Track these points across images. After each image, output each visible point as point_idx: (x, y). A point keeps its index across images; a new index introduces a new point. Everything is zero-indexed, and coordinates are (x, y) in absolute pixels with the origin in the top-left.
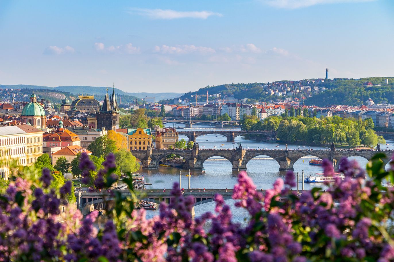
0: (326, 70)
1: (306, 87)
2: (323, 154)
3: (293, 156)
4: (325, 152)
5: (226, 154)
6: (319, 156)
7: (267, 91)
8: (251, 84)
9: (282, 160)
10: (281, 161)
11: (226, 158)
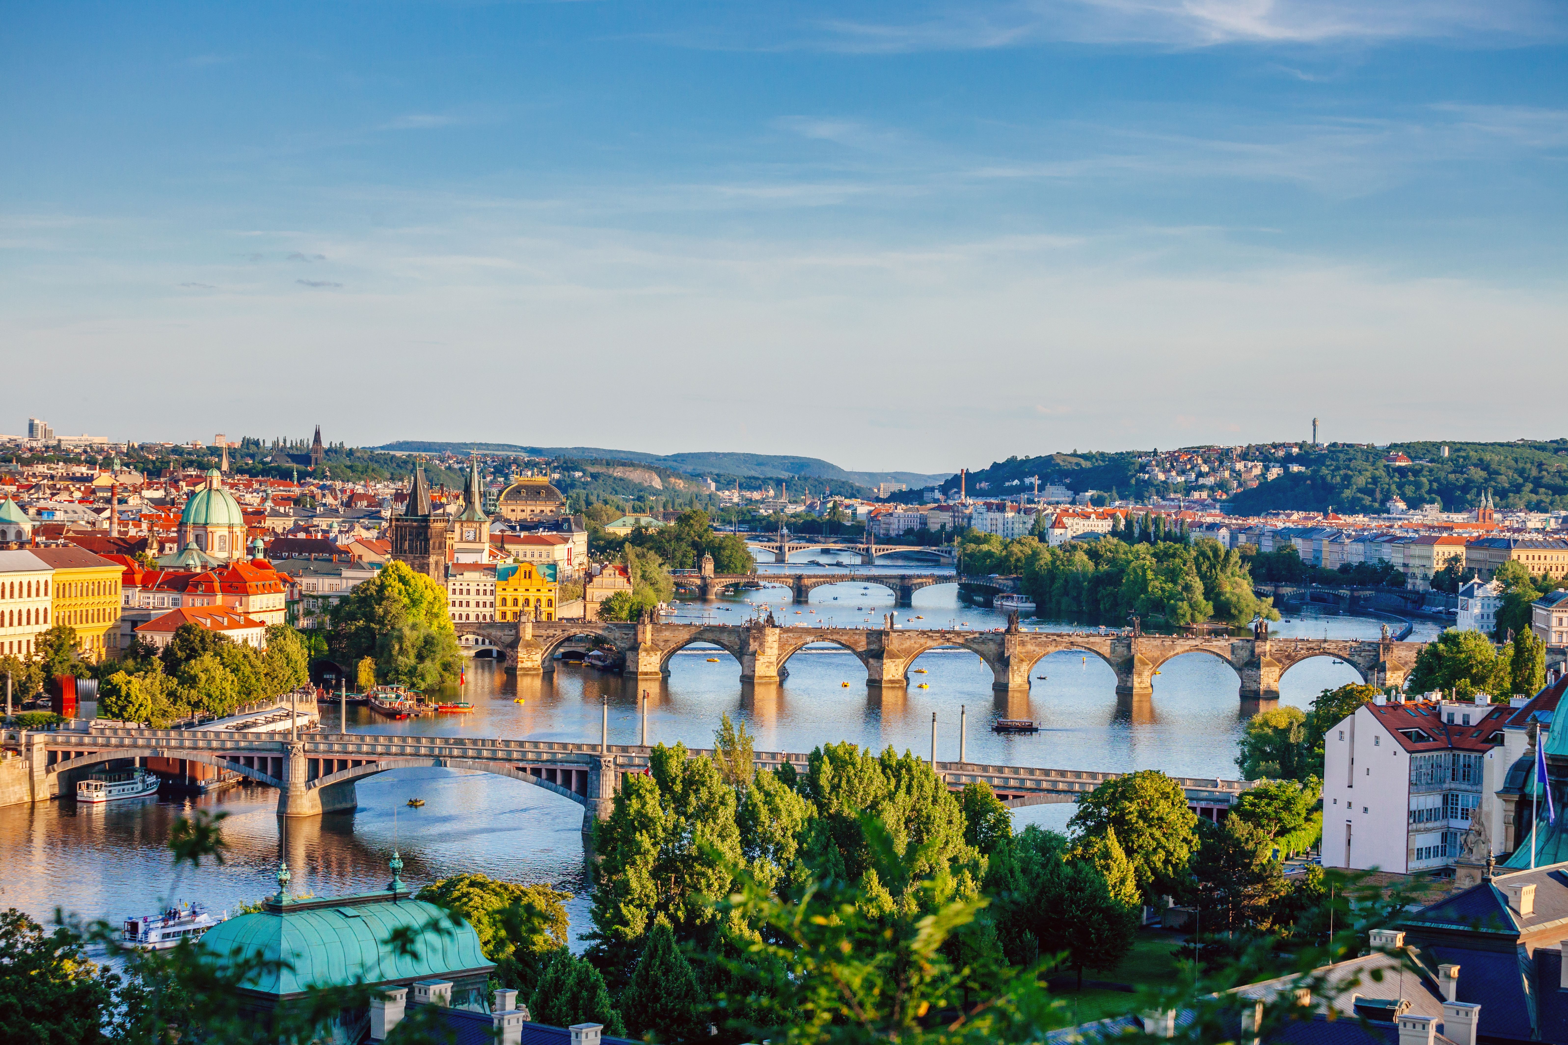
0: (1314, 422)
1: (1250, 464)
2: (983, 642)
3: (904, 647)
4: (990, 637)
5: (725, 638)
6: (975, 646)
7: (1147, 472)
8: (1122, 453)
9: (873, 657)
10: (871, 660)
11: (724, 647)
